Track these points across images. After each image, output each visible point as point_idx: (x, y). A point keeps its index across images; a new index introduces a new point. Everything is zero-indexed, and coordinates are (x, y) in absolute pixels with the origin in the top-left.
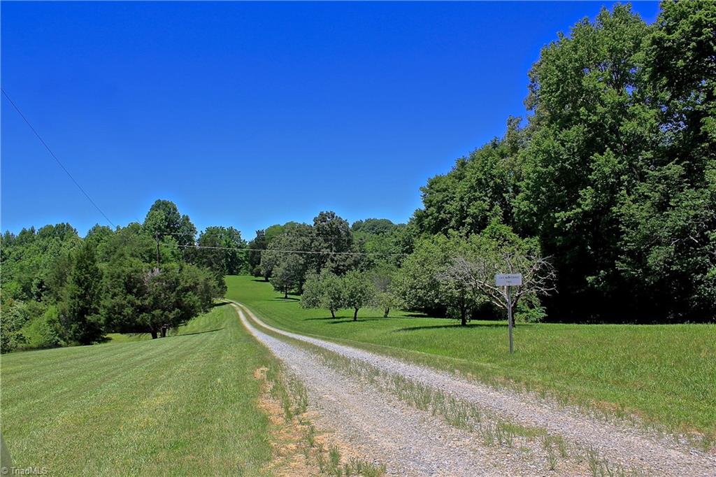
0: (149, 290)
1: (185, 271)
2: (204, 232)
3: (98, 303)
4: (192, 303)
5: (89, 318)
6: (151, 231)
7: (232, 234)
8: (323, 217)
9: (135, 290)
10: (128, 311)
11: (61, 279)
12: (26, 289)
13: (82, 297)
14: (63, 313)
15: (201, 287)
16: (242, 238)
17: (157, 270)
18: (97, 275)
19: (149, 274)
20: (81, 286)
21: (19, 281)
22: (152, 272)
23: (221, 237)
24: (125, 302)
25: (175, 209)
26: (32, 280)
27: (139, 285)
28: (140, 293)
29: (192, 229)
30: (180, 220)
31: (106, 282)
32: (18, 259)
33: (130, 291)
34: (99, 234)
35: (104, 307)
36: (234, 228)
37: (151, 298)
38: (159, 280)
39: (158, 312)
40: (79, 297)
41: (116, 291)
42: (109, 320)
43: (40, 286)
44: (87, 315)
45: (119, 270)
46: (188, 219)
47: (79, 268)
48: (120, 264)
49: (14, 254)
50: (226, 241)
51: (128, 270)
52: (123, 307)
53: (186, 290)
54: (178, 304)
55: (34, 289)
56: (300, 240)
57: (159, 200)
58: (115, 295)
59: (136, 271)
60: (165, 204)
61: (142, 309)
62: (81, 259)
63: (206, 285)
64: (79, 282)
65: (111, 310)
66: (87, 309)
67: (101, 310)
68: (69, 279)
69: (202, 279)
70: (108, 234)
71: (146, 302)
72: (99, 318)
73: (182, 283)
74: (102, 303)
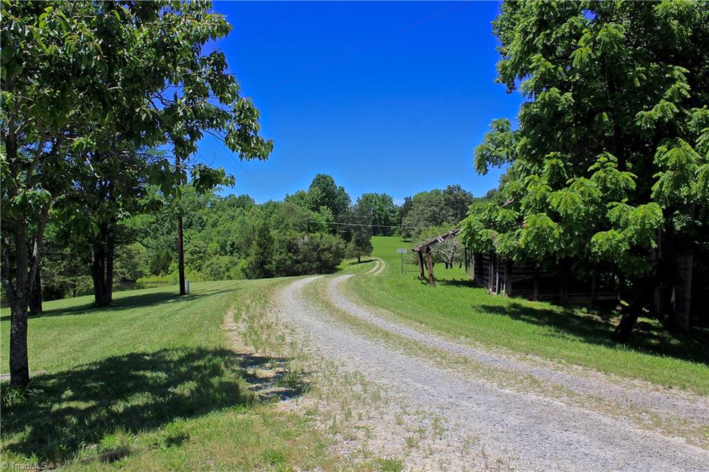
0: (301, 250)
1: (324, 238)
2: (361, 198)
3: (271, 258)
4: (327, 259)
5: (266, 267)
6: (310, 204)
7: (385, 200)
8: (450, 191)
9: (293, 250)
10: (289, 262)
11: (249, 242)
12: (223, 248)
13: (262, 254)
14: (251, 263)
15: (334, 249)
16: (394, 203)
17: (306, 238)
18: (271, 240)
19: (301, 240)
20: (261, 247)
21: (218, 242)
22: (304, 239)
23: (376, 202)
24: (287, 257)
25: (332, 182)
26: (226, 242)
27: (295, 247)
28: (296, 252)
29: (347, 198)
30: (337, 191)
31: (276, 245)
32: (214, 225)
33: (290, 251)
34: (271, 208)
35: (275, 260)
36: (387, 194)
37: (302, 255)
38: (307, 244)
39: (306, 263)
40: (260, 254)
41: (282, 250)
42: (278, 268)
43: (232, 245)
44: (266, 265)
45: (283, 238)
46: (343, 190)
47: (260, 236)
48: (285, 235)
49: (211, 221)
50: (379, 206)
51: (289, 238)
52: (286, 260)
53: (325, 250)
54: (319, 259)
55: (228, 248)
56: (430, 209)
57: (320, 174)
58: (281, 253)
59: (294, 239)
60: (324, 177)
61: (297, 262)
62: (261, 231)
63: (337, 247)
64: (260, 245)
65: (279, 262)
66: (265, 261)
67: (273, 262)
68: (254, 243)
69: (334, 244)
70: (278, 208)
71: (299, 258)
72: (272, 266)
73: (322, 246)
74: (274, 257)
